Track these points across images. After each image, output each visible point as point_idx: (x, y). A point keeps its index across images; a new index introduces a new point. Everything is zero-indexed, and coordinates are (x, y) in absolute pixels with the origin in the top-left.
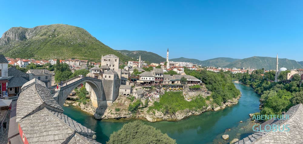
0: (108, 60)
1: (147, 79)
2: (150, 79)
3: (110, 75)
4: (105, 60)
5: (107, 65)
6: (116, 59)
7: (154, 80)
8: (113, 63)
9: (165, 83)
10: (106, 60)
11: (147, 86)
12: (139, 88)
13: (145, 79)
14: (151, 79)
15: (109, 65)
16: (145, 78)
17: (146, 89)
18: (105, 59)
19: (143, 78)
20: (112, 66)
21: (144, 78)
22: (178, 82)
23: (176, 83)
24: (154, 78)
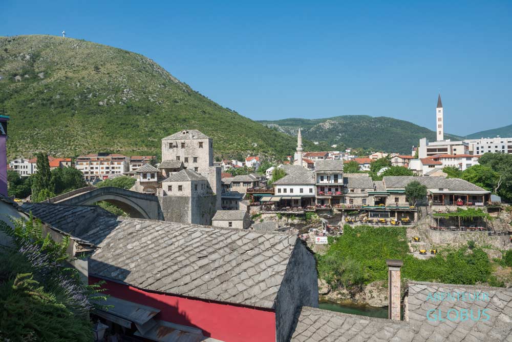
0: (180, 145)
1: (292, 191)
2: (301, 191)
3: (180, 183)
4: (171, 146)
5: (178, 158)
6: (200, 141)
7: (314, 193)
8: (193, 153)
9: (351, 201)
10: (174, 144)
11: (291, 212)
12: (269, 215)
13: (288, 193)
14: (306, 192)
15: (182, 159)
16: (288, 188)
17: (290, 221)
18: (171, 144)
19: (282, 191)
20: (191, 160)
21: (285, 190)
22: (397, 199)
23: (390, 201)
24: (312, 187)
